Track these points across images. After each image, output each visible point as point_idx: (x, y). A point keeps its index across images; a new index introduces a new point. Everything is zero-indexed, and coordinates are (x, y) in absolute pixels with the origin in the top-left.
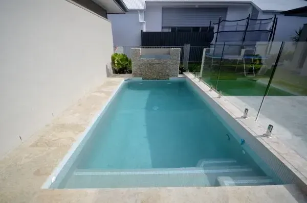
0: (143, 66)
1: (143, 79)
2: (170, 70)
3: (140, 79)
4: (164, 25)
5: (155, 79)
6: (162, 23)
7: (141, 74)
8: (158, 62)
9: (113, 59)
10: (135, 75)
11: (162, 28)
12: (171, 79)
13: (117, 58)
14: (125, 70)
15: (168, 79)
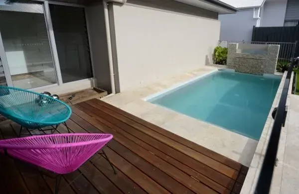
0: (238, 60)
1: (236, 71)
2: (265, 66)
3: (233, 71)
4: (287, 19)
5: (248, 73)
6: (285, 17)
7: (235, 66)
8: (253, 57)
9: (215, 51)
10: (230, 67)
11: (285, 21)
12: (266, 75)
13: (218, 50)
14: (224, 62)
15: (262, 75)
